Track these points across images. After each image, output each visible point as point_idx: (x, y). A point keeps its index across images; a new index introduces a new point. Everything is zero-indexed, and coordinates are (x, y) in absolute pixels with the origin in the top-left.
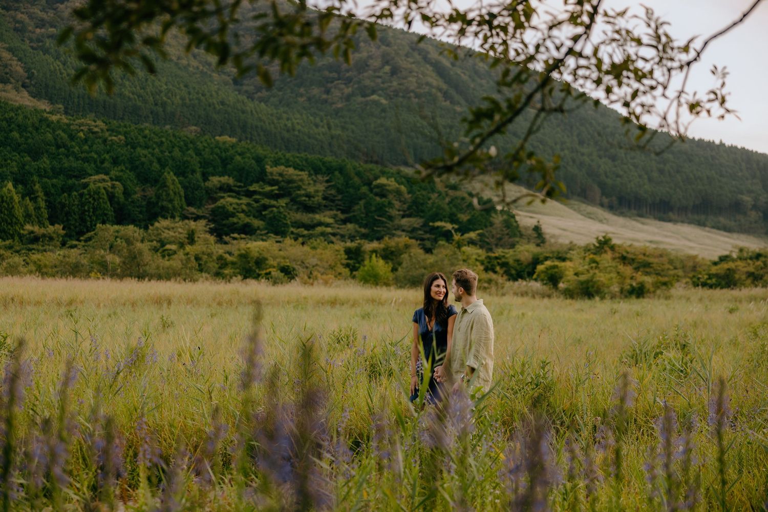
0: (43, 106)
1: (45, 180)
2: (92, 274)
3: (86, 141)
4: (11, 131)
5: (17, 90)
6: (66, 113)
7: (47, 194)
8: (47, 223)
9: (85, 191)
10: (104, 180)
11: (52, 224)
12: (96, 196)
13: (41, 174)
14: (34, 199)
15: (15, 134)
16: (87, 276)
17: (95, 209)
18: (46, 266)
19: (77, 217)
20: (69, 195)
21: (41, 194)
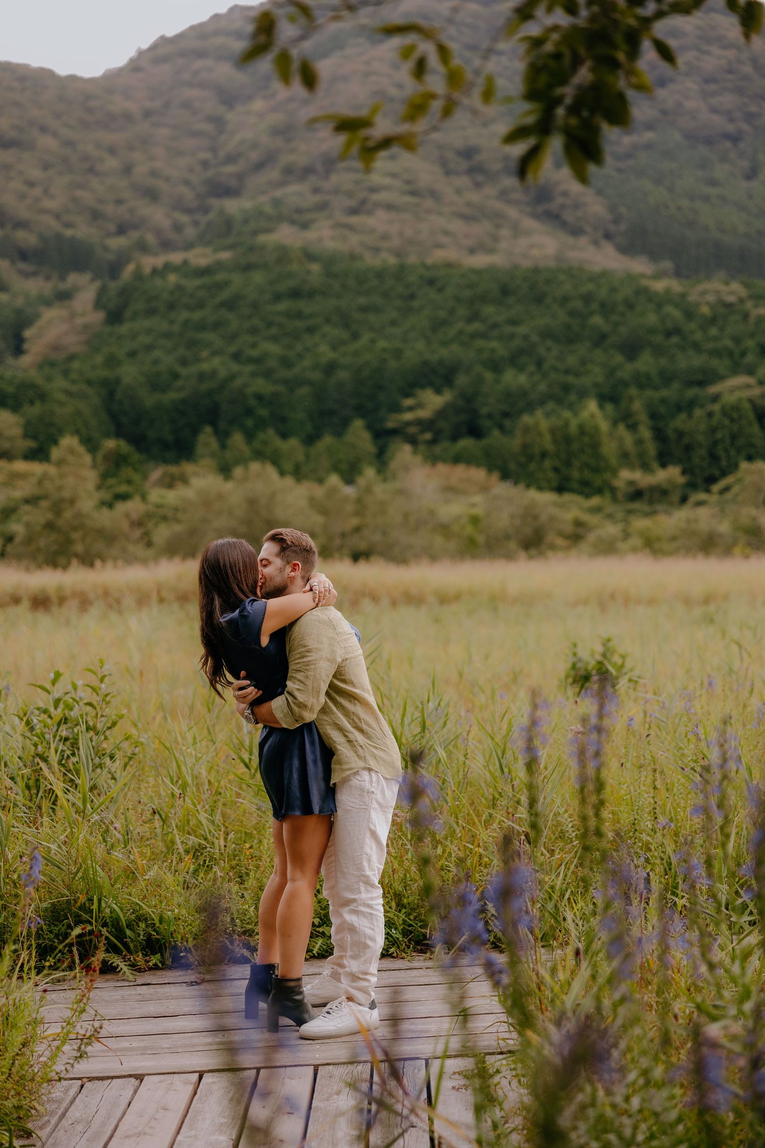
0: (640, 266)
1: (649, 393)
2: (737, 550)
3: (713, 320)
4: (591, 314)
5: (596, 243)
6: (678, 274)
7: (653, 416)
8: (655, 465)
9: (716, 407)
10: (748, 386)
11: (664, 465)
12: (735, 415)
13: (642, 382)
14: (633, 427)
15: (597, 320)
16: (728, 551)
17: (734, 437)
18: (659, 539)
19: (703, 452)
20: (690, 416)
21: (643, 417)
